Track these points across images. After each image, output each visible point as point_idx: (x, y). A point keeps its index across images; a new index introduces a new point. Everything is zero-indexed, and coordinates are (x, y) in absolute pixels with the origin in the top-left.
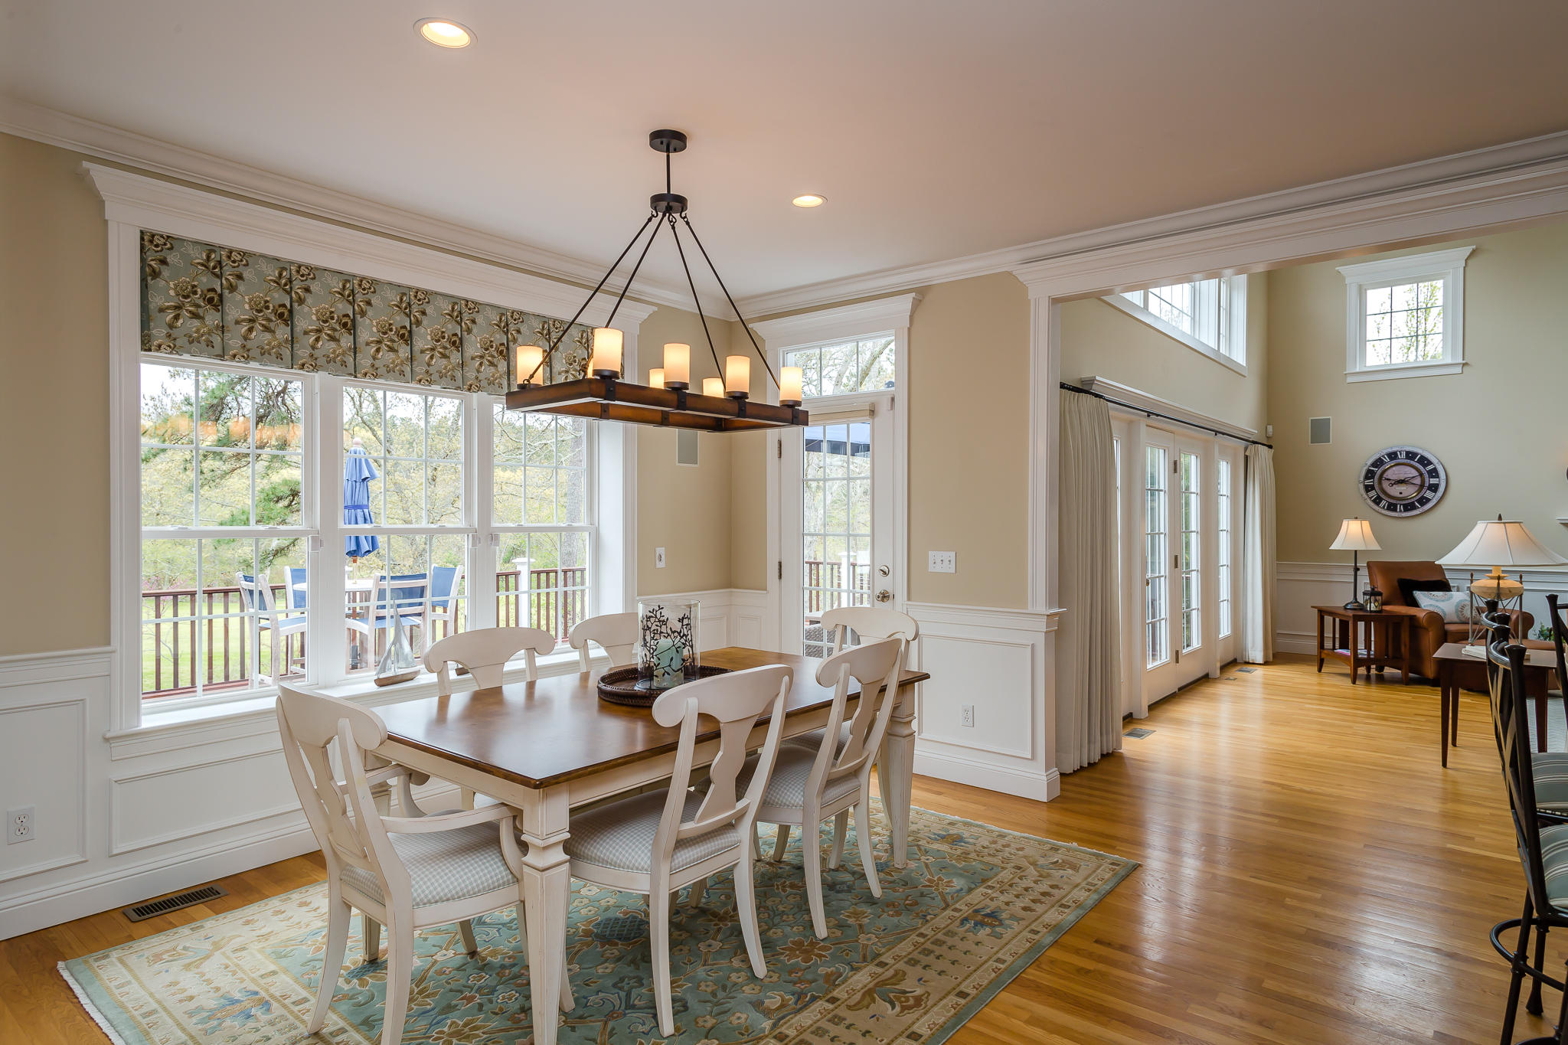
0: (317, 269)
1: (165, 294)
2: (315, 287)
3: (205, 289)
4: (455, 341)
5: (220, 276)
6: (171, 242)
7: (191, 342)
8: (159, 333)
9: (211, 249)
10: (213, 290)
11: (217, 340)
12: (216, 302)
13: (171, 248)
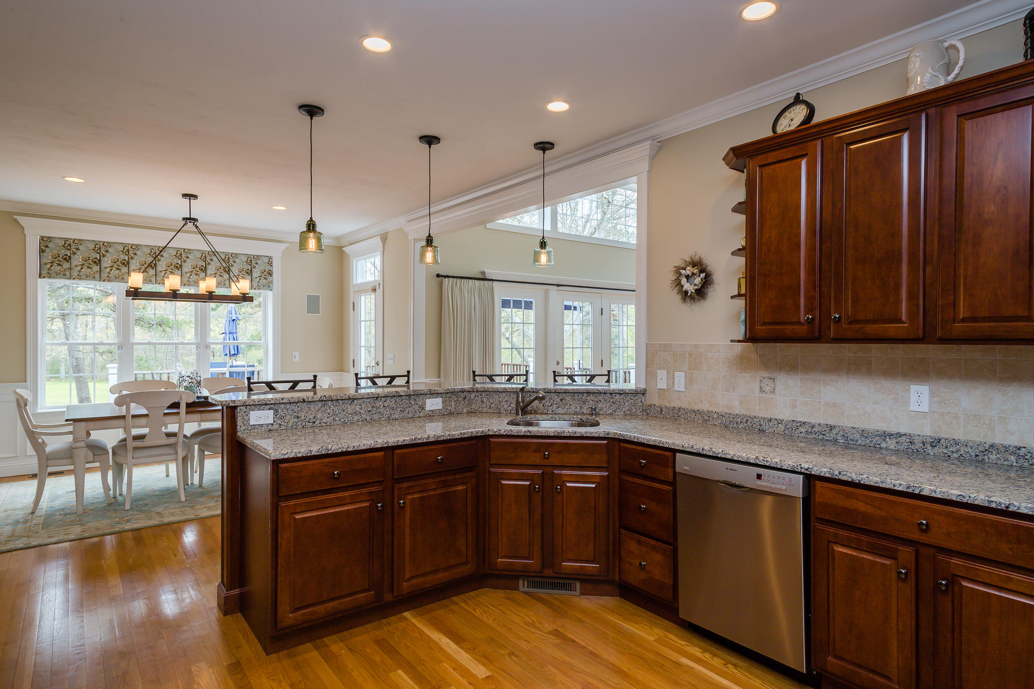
0: (112, 243)
1: (48, 257)
2: (110, 250)
3: (63, 255)
4: (177, 266)
5: (70, 250)
6: (50, 239)
7: (57, 275)
8: (44, 272)
9: (66, 240)
10: (67, 255)
11: (68, 273)
12: (68, 259)
13: (50, 241)
